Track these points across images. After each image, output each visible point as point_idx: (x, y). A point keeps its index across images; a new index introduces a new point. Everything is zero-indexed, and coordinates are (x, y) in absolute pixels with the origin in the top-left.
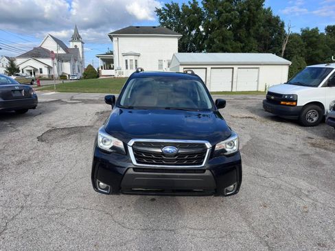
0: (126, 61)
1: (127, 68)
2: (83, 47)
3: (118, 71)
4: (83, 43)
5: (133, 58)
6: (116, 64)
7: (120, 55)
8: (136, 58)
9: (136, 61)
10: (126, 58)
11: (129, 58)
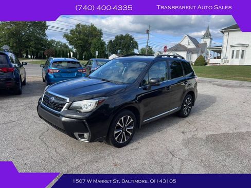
0: (233, 51)
1: (233, 57)
2: (211, 42)
3: (224, 60)
4: (211, 39)
5: (240, 49)
6: (223, 55)
7: (229, 46)
8: (244, 48)
9: (243, 51)
10: (233, 49)
11: (236, 49)
